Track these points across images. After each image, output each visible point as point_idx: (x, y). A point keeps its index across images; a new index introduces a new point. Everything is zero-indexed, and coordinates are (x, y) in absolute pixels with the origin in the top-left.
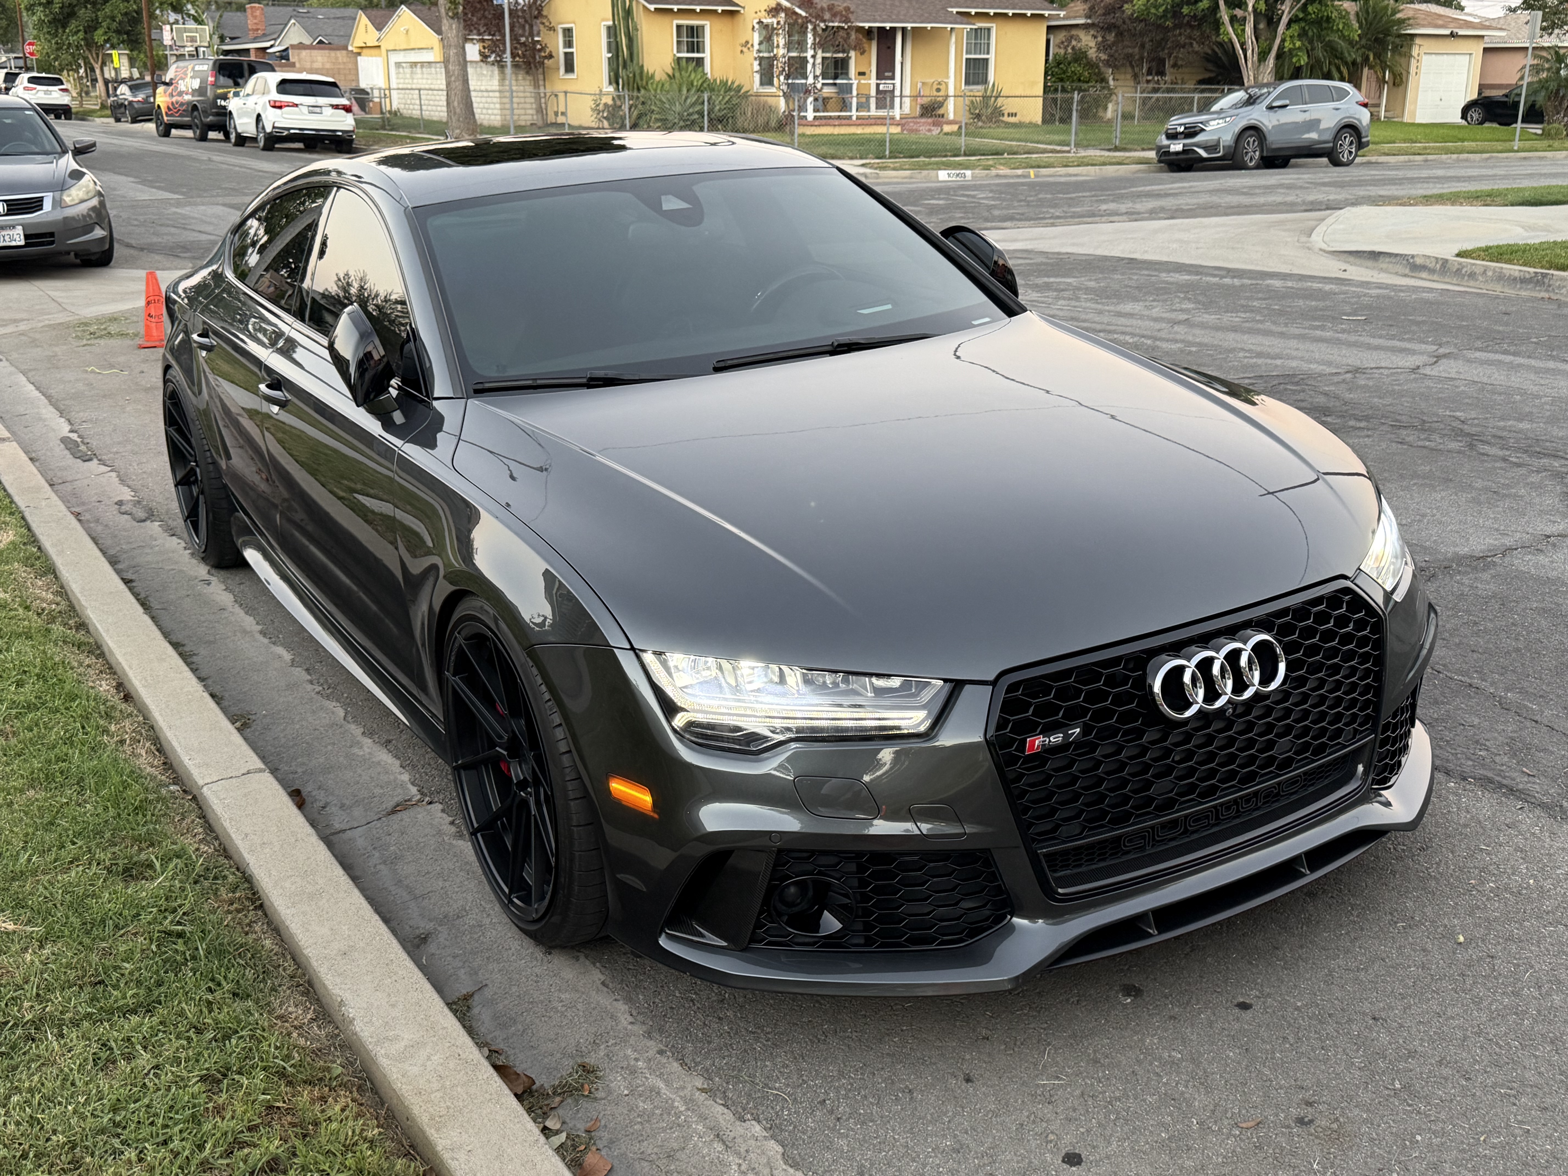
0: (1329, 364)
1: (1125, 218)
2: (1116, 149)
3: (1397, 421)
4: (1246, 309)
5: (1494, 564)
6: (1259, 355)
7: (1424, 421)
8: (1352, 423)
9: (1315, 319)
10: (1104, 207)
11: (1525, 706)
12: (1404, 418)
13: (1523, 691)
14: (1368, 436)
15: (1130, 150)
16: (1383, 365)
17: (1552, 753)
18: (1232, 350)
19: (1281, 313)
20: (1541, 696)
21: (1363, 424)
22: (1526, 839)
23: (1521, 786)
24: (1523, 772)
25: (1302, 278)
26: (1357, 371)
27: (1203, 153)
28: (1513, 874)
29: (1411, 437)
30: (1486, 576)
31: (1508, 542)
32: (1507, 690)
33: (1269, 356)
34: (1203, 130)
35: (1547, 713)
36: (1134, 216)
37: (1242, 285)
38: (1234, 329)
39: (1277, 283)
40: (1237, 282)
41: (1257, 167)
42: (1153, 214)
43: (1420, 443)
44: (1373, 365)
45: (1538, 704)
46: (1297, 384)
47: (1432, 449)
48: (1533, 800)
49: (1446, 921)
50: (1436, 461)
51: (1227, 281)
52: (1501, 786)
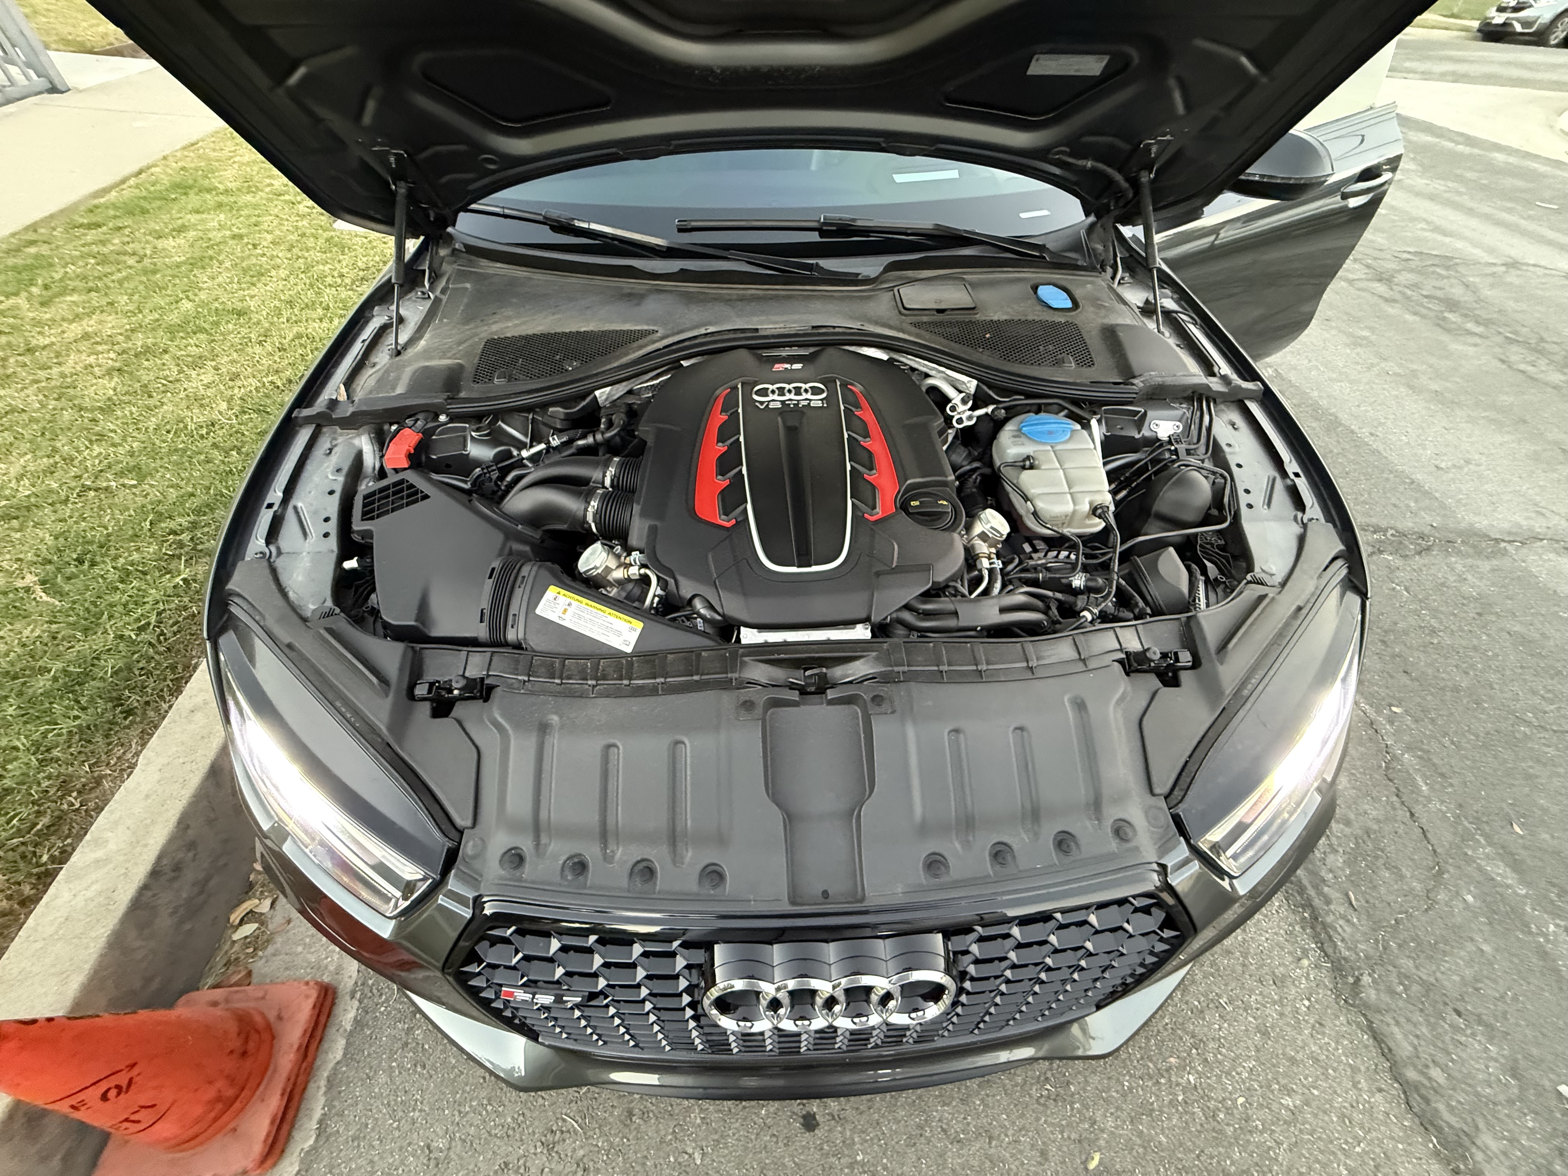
0: (1491, 251)
1: (1417, 76)
2: (1453, 16)
3: (1515, 333)
4: (1460, 179)
5: (1505, 553)
6: (1437, 229)
7: (1542, 340)
8: (1470, 326)
9: (1510, 199)
10: (1408, 64)
11: (1414, 784)
12: (1524, 330)
13: (1426, 759)
14: (1476, 345)
15: (1461, 18)
16: (1543, 263)
17: (1402, 877)
18: (1414, 219)
19: (1484, 188)
20: (1442, 775)
21: (1480, 329)
22: (1281, 1015)
23: (1330, 919)
24: (1347, 895)
25: (1527, 155)
26: (1513, 265)
27: (1518, 28)
28: (1228, 1073)
29: (1516, 354)
30: (1485, 566)
31: (1539, 526)
32: (1409, 748)
33: (1445, 233)
34: (1531, 6)
35: (1435, 805)
36: (1427, 76)
37: (1470, 155)
38: (1432, 197)
39: (1500, 157)
40: (1467, 150)
41: (1557, 46)
42: (1442, 77)
43: (1522, 367)
44: (1532, 262)
45: (1431, 788)
46: (1448, 268)
47: (1531, 378)
48: (1330, 951)
49: (1098, 1117)
50: (1523, 393)
51: (1460, 148)
52: (1308, 905)
